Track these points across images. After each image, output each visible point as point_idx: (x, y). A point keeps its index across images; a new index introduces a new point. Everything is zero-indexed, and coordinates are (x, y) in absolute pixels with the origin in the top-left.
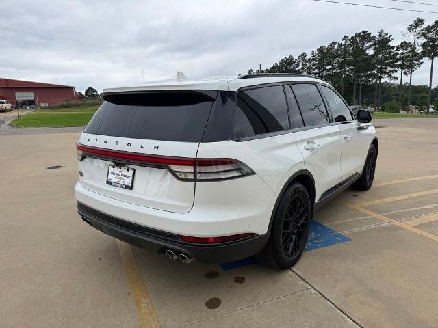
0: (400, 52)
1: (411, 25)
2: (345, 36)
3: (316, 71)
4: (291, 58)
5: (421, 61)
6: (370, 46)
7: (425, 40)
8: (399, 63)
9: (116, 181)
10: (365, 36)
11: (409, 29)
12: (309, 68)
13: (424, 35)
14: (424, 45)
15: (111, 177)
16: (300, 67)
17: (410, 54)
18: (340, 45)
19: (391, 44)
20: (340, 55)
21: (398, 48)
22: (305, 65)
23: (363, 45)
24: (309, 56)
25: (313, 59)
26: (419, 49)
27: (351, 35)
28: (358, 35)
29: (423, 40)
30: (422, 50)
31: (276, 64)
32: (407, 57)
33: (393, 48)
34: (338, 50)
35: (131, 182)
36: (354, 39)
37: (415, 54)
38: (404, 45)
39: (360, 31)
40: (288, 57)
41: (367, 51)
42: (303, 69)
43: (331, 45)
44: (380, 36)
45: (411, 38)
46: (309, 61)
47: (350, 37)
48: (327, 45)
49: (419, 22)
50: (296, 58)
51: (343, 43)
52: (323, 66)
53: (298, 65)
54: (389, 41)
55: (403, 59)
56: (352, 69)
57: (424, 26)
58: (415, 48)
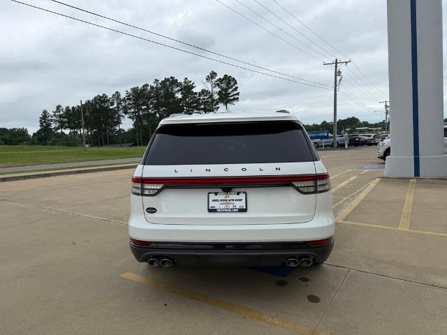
0: (201, 98)
1: (208, 76)
2: (156, 80)
3: (132, 110)
4: (105, 96)
5: (217, 106)
6: (178, 91)
7: (219, 89)
8: (202, 107)
9: (223, 207)
10: (173, 82)
11: (207, 79)
12: (125, 107)
13: (218, 85)
14: (219, 93)
15: (212, 204)
16: (115, 105)
17: (210, 100)
18: (152, 88)
19: (194, 90)
20: (153, 97)
21: (200, 95)
22: (121, 104)
23: (172, 89)
24: (123, 96)
25: (128, 99)
26: (216, 97)
27: (161, 79)
28: (167, 80)
29: (217, 89)
30: (218, 97)
31: (89, 101)
32: (207, 102)
33: (196, 93)
34: (150, 92)
35: (245, 205)
36: (164, 83)
37: (213, 100)
38: (204, 92)
39: (168, 77)
40: (102, 95)
41: (176, 95)
42: (118, 107)
43: (143, 86)
44: (185, 82)
45: (208, 87)
46: (124, 100)
47: (160, 81)
48: (140, 86)
49: (213, 74)
50: (110, 96)
51: (155, 85)
52: (138, 106)
53: (112, 104)
54: (193, 87)
55: (204, 103)
56: (164, 110)
57: (217, 78)
58: (212, 95)
